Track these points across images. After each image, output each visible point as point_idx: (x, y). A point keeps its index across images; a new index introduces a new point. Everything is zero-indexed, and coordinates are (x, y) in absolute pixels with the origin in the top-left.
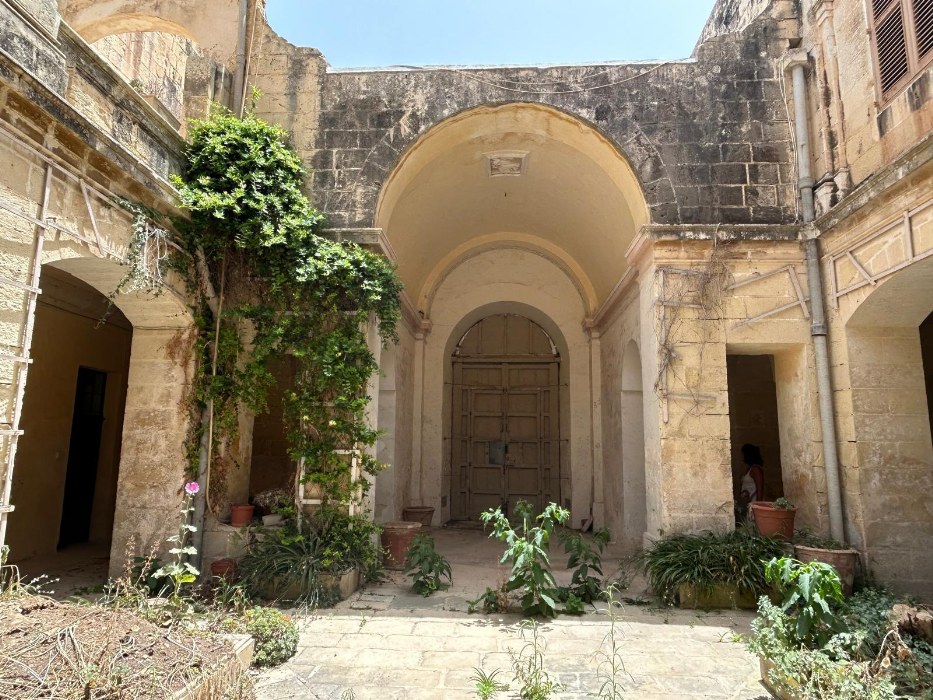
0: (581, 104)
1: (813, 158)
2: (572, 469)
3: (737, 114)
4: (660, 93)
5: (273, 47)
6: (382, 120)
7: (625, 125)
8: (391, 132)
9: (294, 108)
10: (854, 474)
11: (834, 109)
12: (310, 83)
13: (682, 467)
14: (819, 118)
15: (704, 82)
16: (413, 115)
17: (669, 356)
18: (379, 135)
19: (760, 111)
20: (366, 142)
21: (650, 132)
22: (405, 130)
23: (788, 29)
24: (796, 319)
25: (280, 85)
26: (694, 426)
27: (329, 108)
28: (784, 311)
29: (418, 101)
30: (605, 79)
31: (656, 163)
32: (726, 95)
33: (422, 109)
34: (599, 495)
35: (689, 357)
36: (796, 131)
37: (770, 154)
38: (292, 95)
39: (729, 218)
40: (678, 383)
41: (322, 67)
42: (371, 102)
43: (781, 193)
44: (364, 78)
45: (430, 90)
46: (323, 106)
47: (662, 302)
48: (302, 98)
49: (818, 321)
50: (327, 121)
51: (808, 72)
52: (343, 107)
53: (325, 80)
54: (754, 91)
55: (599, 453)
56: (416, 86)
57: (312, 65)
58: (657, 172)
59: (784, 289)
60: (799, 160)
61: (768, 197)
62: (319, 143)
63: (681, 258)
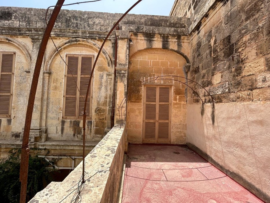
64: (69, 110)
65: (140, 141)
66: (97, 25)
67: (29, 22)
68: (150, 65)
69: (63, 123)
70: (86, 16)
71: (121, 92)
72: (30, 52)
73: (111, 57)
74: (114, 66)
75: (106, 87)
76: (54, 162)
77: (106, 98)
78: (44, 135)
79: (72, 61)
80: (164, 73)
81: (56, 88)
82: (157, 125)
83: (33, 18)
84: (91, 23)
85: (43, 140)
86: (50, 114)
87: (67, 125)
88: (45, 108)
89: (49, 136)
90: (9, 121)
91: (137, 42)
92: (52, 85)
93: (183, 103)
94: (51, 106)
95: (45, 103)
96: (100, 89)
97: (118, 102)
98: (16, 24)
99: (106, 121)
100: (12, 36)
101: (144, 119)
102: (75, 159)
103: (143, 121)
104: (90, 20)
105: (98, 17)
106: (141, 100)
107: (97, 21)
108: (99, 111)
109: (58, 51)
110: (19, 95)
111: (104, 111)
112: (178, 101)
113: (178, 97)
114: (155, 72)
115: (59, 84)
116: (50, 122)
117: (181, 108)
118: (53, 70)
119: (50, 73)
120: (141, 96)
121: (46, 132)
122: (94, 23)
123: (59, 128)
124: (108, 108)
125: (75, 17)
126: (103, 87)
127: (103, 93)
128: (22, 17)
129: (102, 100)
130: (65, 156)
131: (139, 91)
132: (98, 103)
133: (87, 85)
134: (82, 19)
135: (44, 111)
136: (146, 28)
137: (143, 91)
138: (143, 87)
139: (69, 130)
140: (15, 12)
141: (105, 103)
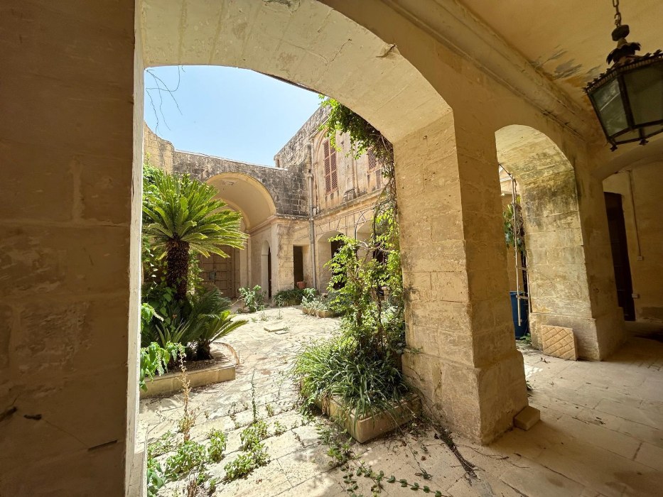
0: (258, 177)
1: (313, 201)
2: (241, 279)
3: (297, 187)
4: (279, 177)
5: (152, 137)
7: (270, 185)
8: (200, 175)
9: (162, 161)
10: (318, 274)
11: (317, 190)
12: (168, 153)
13: (283, 275)
14: (314, 191)
15: (289, 177)
16: (207, 171)
17: (280, 247)
18: (195, 176)
19: (302, 186)
21: (276, 188)
22: (205, 176)
23: (308, 166)
24: (308, 239)
25: (156, 152)
26: (286, 265)
27: (176, 164)
28: (305, 237)
29: (209, 167)
30: (265, 171)
31: (278, 197)
32: (294, 181)
33: (210, 170)
35: (285, 248)
36: (309, 193)
37: (304, 198)
38: (162, 156)
39: (296, 214)
40: (282, 255)
41: (173, 148)
42: (192, 165)
43: (306, 208)
44: (189, 156)
45: (213, 164)
46: (174, 162)
47: (279, 234)
48: (166, 158)
49: (312, 240)
50: (176, 168)
51: (312, 179)
52: (182, 164)
53: (175, 154)
54: (301, 182)
55: (250, 274)
56: (208, 162)
57: (169, 147)
58: (278, 200)
59: (305, 232)
60: (310, 201)
61: (303, 209)
63: (283, 223)
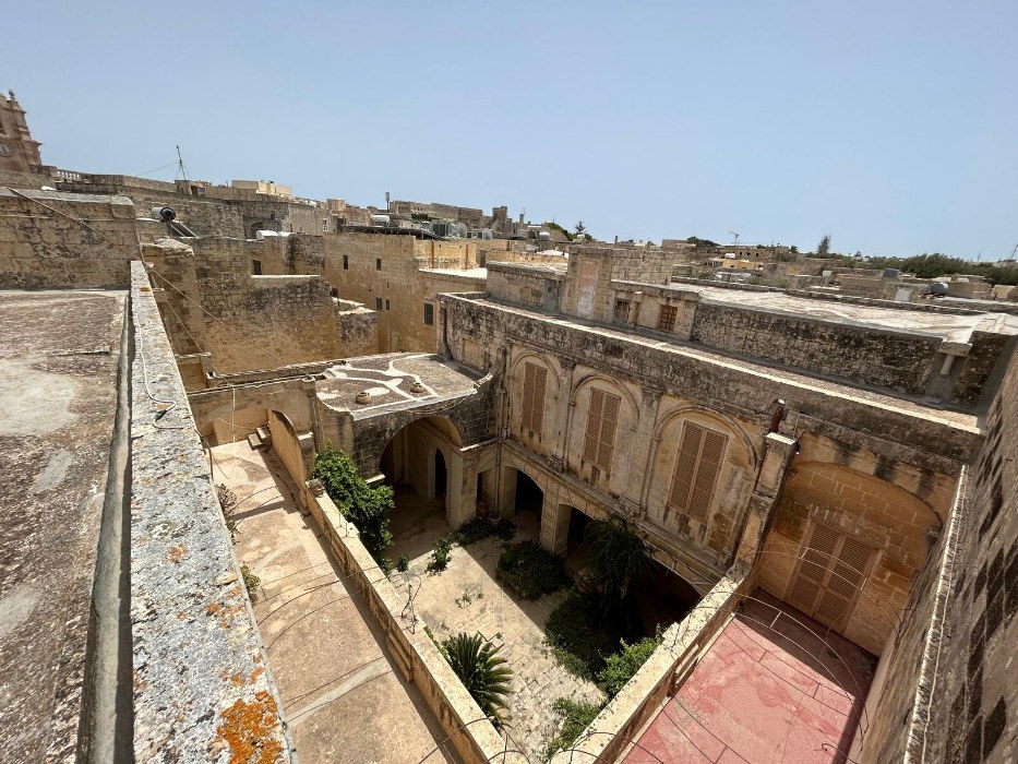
1: (503, 422)
3: (486, 408)
4: (468, 405)
5: (328, 414)
6: (379, 435)
8: (382, 438)
9: (342, 438)
10: (501, 497)
11: (510, 408)
12: (348, 427)
13: (466, 507)
14: (506, 408)
15: (479, 399)
16: (390, 430)
17: (465, 483)
18: (378, 441)
19: (492, 406)
20: (373, 444)
21: (464, 419)
23: (501, 377)
24: (494, 464)
25: (335, 431)
26: (469, 497)
27: (357, 435)
28: (491, 462)
29: (392, 424)
30: (453, 404)
32: (484, 402)
33: (393, 427)
34: (406, 470)
36: (500, 412)
37: (493, 419)
38: (341, 433)
39: (483, 440)
40: (466, 489)
41: (351, 419)
42: (375, 428)
43: (494, 429)
44: (370, 420)
45: (396, 419)
46: (354, 435)
47: (464, 469)
48: (345, 434)
49: (498, 463)
50: (356, 440)
51: (505, 395)
52: (363, 433)
53: (354, 424)
54: (491, 401)
56: (391, 419)
57: (347, 418)
59: (491, 455)
60: (499, 422)
61: (491, 432)
62: (354, 450)
63: (469, 455)
64: (678, 495)
65: (782, 597)
66: (741, 395)
67: (641, 365)
68: (838, 492)
69: (667, 509)
70: (725, 375)
71: (753, 528)
72: (639, 405)
73: (757, 451)
74: (758, 469)
75: (739, 491)
76: (652, 550)
77: (735, 507)
78: (644, 513)
79: (692, 432)
80: (867, 518)
81: (664, 461)
82: (821, 592)
83: (648, 362)
84: (732, 388)
85: (642, 518)
86: (653, 491)
87: (672, 514)
88: (648, 481)
89: (649, 516)
90: (608, 476)
91: (815, 447)
92: (660, 455)
93: (897, 589)
94: (655, 481)
95: (649, 475)
96: (728, 489)
97: (746, 536)
98: (627, 364)
99: (728, 539)
100: (619, 379)
101: (798, 570)
102: (676, 562)
103: (795, 571)
104: (731, 384)
105: (747, 383)
106: (799, 538)
107: (743, 388)
108: (718, 517)
109: (673, 415)
110: (620, 451)
111: (727, 522)
112: (885, 581)
113: (889, 574)
114: (845, 507)
115: (668, 458)
116: (651, 500)
117: (890, 595)
118: (664, 436)
119: (659, 442)
120: (802, 533)
121: (646, 510)
122: (737, 390)
123: (662, 513)
124: (735, 523)
125: (707, 374)
126: (733, 490)
127: (731, 497)
128: (634, 357)
129: (729, 507)
130: (665, 550)
131: (798, 523)
132: (721, 508)
133: (708, 476)
134: (717, 379)
135: (647, 485)
136: (840, 431)
137: (808, 528)
138: (809, 521)
139: (673, 523)
140: (627, 348)
141: (732, 513)
